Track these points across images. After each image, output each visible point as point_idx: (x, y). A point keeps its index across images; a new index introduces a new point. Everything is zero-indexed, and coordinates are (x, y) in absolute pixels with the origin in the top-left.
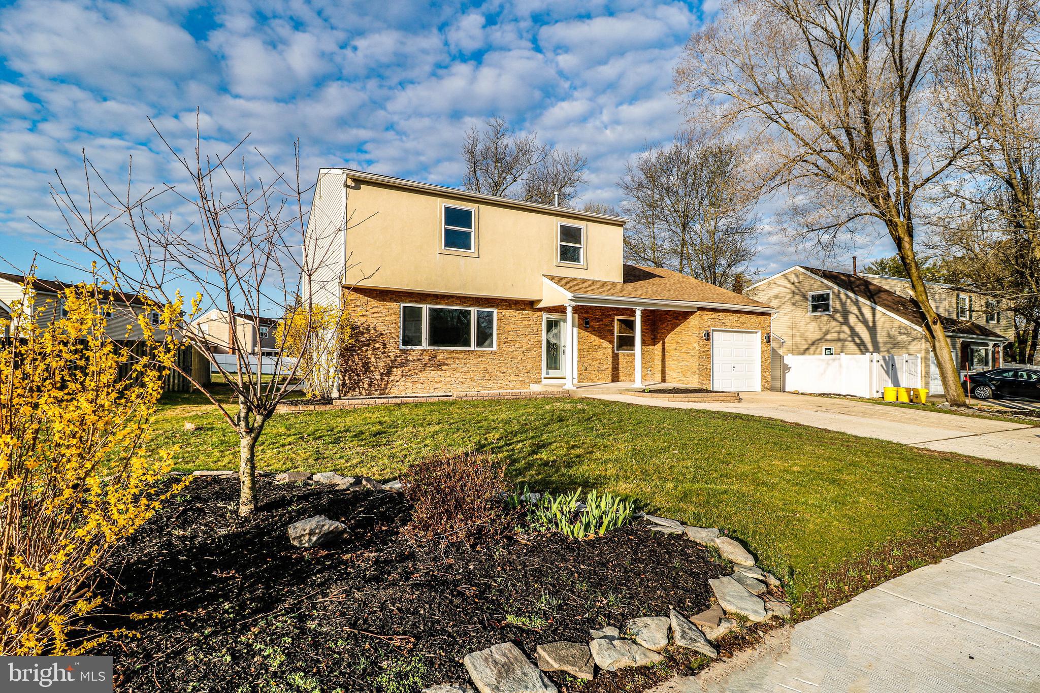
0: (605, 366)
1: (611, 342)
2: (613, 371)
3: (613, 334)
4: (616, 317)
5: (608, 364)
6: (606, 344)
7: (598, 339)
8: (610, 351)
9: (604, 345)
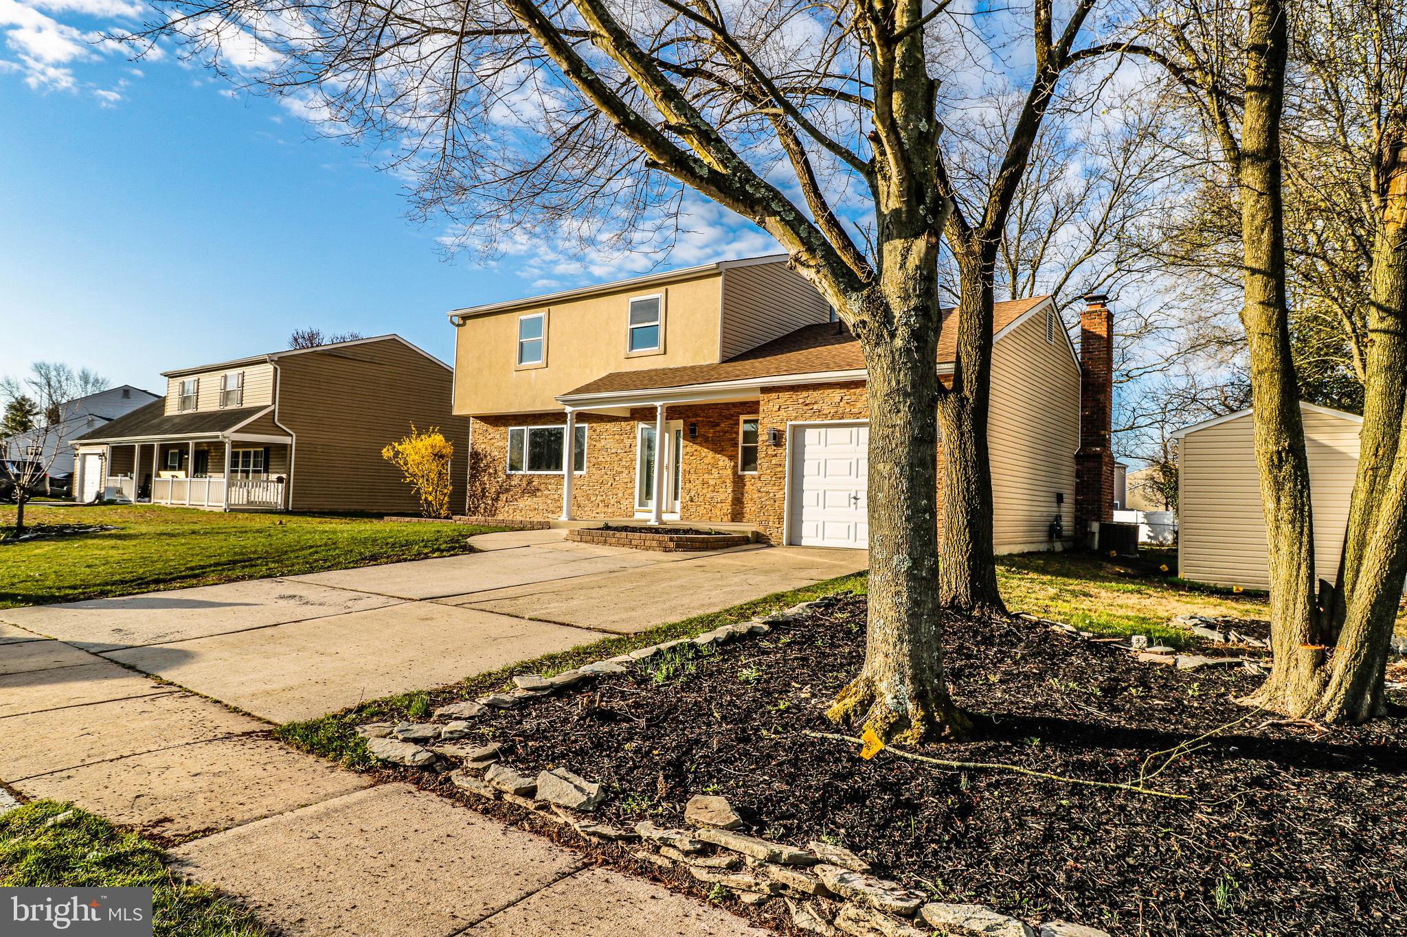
0: (722, 497)
1: (732, 457)
2: (733, 504)
3: (736, 444)
4: (742, 418)
5: (727, 493)
6: (723, 461)
7: (711, 454)
8: (729, 472)
9: (721, 463)
